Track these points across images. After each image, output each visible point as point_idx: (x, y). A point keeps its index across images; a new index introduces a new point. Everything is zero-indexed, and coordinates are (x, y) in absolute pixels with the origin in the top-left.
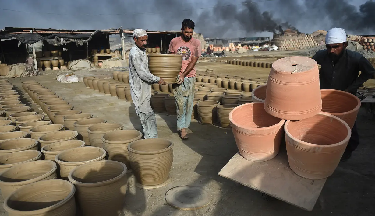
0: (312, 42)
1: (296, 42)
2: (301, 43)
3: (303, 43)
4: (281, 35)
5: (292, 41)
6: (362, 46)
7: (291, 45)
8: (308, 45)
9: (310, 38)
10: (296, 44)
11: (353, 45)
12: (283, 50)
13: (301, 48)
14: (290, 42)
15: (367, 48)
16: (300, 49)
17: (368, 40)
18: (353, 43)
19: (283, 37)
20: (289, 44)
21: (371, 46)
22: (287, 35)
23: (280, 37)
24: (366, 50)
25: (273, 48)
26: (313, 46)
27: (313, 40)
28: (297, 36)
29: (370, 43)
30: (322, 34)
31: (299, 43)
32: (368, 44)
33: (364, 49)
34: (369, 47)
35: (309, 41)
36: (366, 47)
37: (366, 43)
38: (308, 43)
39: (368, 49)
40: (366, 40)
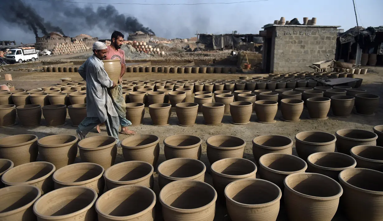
0: (83, 45)
1: (68, 46)
2: (73, 47)
3: (75, 47)
4: (46, 39)
5: (65, 45)
6: (135, 49)
7: (64, 49)
8: (80, 49)
9: (81, 42)
10: (69, 48)
11: (128, 48)
12: (57, 54)
13: (75, 52)
14: (62, 46)
15: (140, 50)
16: (73, 52)
17: (139, 43)
18: (127, 46)
19: (49, 41)
20: (62, 48)
21: (143, 49)
22: (54, 39)
23: (46, 41)
24: (139, 52)
25: (46, 53)
26: (84, 50)
27: (84, 44)
28: (64, 40)
29: (141, 46)
30: (87, 38)
31: (71, 47)
32: (140, 46)
33: (138, 51)
34: (141, 50)
35: (80, 45)
36: (138, 49)
37: (138, 47)
38: (79, 46)
39: (141, 52)
40: (138, 44)
